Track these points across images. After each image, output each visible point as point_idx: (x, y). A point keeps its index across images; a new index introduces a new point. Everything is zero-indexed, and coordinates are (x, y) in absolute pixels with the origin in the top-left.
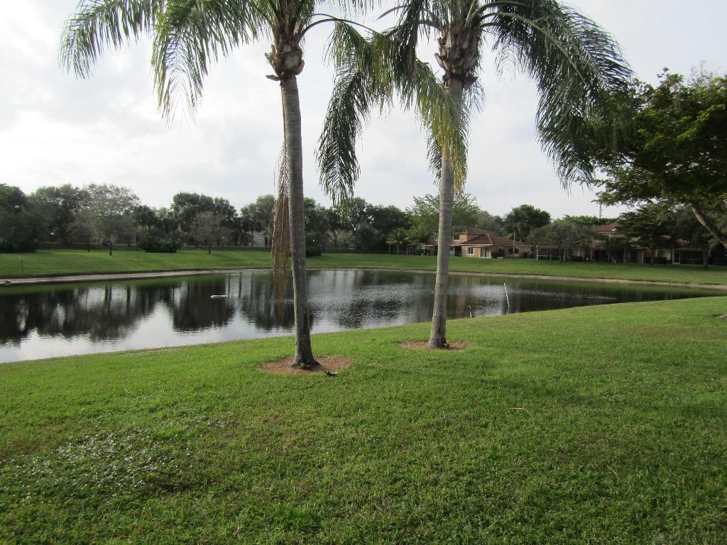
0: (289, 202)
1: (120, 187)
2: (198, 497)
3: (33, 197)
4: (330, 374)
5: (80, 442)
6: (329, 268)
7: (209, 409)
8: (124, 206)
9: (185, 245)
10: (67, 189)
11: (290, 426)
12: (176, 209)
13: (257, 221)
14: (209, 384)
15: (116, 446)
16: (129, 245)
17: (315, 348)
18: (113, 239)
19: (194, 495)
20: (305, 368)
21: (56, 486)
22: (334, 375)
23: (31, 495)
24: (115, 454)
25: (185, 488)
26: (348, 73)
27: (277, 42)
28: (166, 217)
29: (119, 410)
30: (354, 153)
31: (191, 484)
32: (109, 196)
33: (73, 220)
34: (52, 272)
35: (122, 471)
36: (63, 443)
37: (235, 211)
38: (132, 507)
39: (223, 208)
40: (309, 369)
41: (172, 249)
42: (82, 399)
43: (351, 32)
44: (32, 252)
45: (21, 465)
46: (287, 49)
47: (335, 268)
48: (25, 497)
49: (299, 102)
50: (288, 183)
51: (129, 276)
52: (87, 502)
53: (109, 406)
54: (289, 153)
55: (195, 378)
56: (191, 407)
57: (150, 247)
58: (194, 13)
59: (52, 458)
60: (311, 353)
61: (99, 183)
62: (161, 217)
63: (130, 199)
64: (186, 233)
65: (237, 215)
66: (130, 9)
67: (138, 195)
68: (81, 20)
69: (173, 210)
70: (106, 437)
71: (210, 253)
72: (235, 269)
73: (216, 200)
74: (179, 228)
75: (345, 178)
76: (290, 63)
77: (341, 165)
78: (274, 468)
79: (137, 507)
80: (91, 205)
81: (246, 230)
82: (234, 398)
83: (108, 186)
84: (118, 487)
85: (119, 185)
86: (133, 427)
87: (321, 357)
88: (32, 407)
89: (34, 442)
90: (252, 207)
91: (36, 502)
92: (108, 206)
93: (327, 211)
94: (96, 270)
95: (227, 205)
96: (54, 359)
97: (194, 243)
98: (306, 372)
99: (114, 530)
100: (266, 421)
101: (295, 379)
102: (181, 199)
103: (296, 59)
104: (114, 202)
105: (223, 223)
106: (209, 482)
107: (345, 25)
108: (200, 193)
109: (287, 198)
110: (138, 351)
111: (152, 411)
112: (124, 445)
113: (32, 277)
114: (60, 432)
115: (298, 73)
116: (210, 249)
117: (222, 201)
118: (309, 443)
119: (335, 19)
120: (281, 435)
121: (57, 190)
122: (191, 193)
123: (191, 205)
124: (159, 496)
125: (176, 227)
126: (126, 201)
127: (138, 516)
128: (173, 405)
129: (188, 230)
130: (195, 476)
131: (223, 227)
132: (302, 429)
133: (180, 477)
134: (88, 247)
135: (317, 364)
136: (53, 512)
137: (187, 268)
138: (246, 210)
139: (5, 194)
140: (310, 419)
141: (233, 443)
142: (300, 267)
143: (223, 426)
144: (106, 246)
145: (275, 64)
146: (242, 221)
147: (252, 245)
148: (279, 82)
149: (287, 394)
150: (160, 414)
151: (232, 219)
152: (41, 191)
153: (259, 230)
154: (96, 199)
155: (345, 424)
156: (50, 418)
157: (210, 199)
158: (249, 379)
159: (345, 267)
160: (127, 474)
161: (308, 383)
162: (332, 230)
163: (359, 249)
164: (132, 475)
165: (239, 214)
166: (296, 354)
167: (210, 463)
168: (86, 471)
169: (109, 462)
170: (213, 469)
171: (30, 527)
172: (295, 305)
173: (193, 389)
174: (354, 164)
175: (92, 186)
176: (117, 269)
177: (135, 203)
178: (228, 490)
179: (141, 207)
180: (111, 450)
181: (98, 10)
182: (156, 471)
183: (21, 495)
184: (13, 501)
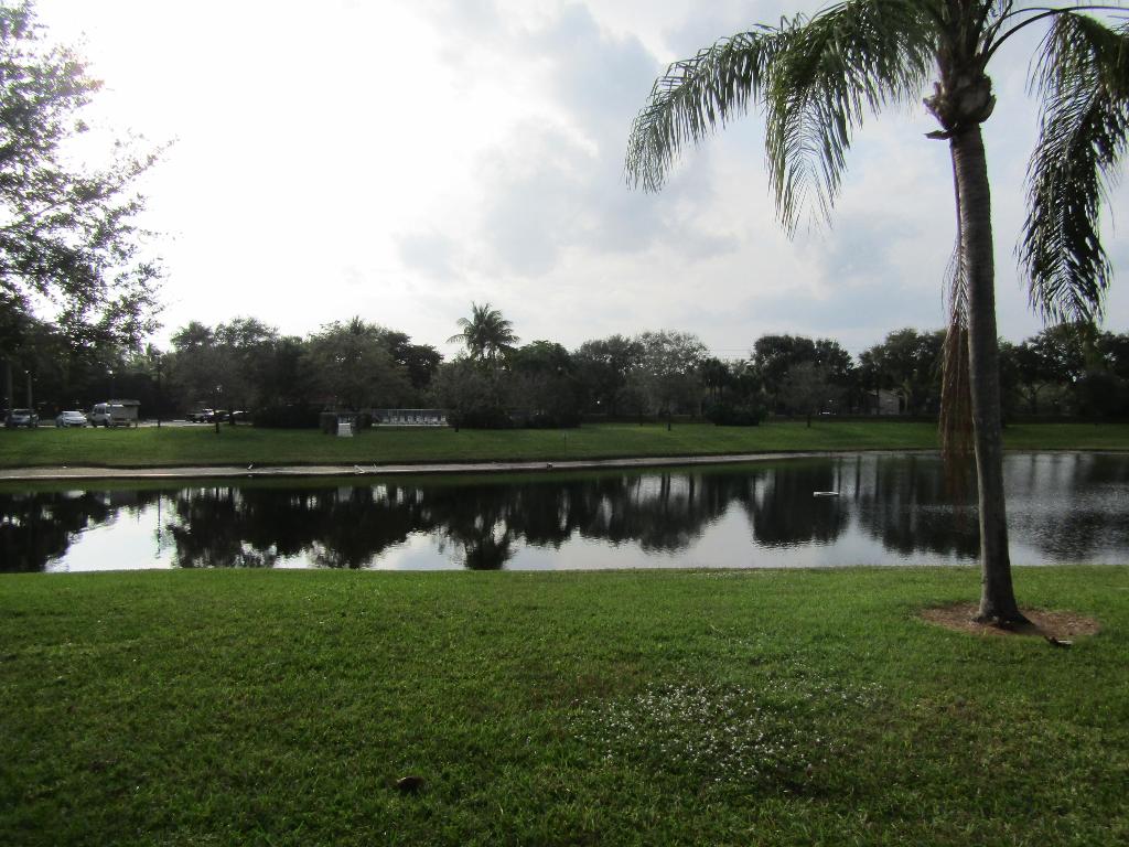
0: (970, 338)
1: (681, 334)
2: (843, 813)
3: (577, 356)
4: (1055, 643)
5: (664, 694)
6: (1022, 449)
7: (841, 673)
8: (687, 360)
9: (771, 414)
10: (616, 342)
11: (986, 724)
12: (758, 359)
13: (886, 372)
14: (834, 632)
15: (710, 708)
16: (693, 416)
17: (1021, 590)
18: (672, 407)
19: (835, 809)
20: (1001, 626)
21: (640, 748)
22: (1064, 646)
23: (612, 753)
24: (712, 718)
25: (820, 793)
26: (1072, 99)
27: (945, 76)
28: (744, 373)
29: (708, 655)
30: (1097, 240)
31: (828, 789)
32: (667, 347)
33: (623, 382)
34: (600, 453)
35: (724, 746)
36: (642, 689)
37: (849, 358)
38: (743, 804)
39: (830, 355)
40: (1012, 629)
41: (752, 421)
42: (657, 631)
43: (1086, 25)
44: (575, 427)
45: (596, 710)
46: (965, 82)
47: (1033, 450)
48: (607, 754)
49: (985, 166)
50: (966, 307)
51: (693, 460)
52: (683, 780)
53: (693, 646)
54: (968, 256)
55: (813, 620)
56: (811, 666)
57: (722, 418)
58: (825, 59)
59: (630, 708)
60: (1014, 601)
61: (655, 330)
62: (737, 372)
63: (694, 350)
64: (772, 396)
65: (852, 364)
66: (715, 79)
67: (706, 343)
68: (653, 113)
69: (753, 362)
70: (695, 691)
71: (809, 426)
72: (850, 451)
73: (819, 343)
74: (763, 390)
75: (1081, 288)
76: (968, 106)
77: (1072, 265)
78: (969, 792)
79: (752, 805)
80: (644, 361)
81: (869, 388)
82: (880, 660)
83: (666, 334)
84: (721, 769)
85: (680, 330)
86: (730, 683)
87: (1031, 609)
88: (597, 634)
89: (606, 682)
90: (878, 351)
91: (620, 765)
92: (666, 362)
93: (1016, 349)
94: (649, 451)
95: (836, 350)
96: (609, 571)
97: (785, 412)
98: (1005, 635)
99: (724, 833)
100: (943, 710)
101: (985, 642)
102: (767, 345)
103: (981, 96)
104: (674, 354)
105: (831, 379)
106: (857, 793)
107: (1073, 16)
108: (793, 334)
109: (965, 331)
110: (716, 571)
111: (753, 662)
112: (722, 707)
113: (576, 459)
114: (636, 673)
115: (984, 119)
116: (809, 419)
117: (828, 344)
118: (1033, 764)
119: (1053, 12)
120: (974, 737)
121: (605, 343)
122: (781, 335)
123: (782, 354)
124: (781, 797)
125: (759, 388)
126: (690, 354)
127: (755, 820)
128: (783, 659)
129: (777, 390)
130: (834, 777)
131: (830, 385)
132: (1013, 735)
133: (809, 773)
134: (642, 419)
135: (1026, 622)
136: (642, 784)
137: (775, 448)
138: (867, 354)
139: (546, 353)
140: (1027, 718)
141: (889, 736)
142: (991, 449)
143: (866, 704)
144: (664, 418)
145: (941, 112)
146: (861, 374)
147: (878, 412)
148: (948, 142)
149: (974, 668)
150: (767, 670)
151: (844, 371)
152: (586, 347)
153: (888, 387)
154: (650, 353)
155: (1103, 742)
156: (621, 652)
157: (809, 342)
158: (901, 634)
159: (1055, 448)
160: (731, 752)
161: (1013, 654)
162: (1028, 382)
163: (1084, 415)
164: (738, 755)
165: (856, 363)
166: (983, 600)
167: (856, 762)
168: (676, 736)
169: (703, 730)
170: (862, 774)
171: (616, 797)
172: (981, 515)
173: (809, 638)
174: (1099, 262)
175: (647, 336)
176: (678, 450)
177: (700, 355)
178: (890, 814)
179: (708, 360)
180: (704, 711)
181: (675, 94)
182: (773, 757)
183: (602, 750)
184: (593, 757)
